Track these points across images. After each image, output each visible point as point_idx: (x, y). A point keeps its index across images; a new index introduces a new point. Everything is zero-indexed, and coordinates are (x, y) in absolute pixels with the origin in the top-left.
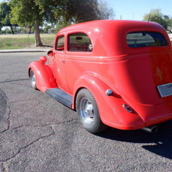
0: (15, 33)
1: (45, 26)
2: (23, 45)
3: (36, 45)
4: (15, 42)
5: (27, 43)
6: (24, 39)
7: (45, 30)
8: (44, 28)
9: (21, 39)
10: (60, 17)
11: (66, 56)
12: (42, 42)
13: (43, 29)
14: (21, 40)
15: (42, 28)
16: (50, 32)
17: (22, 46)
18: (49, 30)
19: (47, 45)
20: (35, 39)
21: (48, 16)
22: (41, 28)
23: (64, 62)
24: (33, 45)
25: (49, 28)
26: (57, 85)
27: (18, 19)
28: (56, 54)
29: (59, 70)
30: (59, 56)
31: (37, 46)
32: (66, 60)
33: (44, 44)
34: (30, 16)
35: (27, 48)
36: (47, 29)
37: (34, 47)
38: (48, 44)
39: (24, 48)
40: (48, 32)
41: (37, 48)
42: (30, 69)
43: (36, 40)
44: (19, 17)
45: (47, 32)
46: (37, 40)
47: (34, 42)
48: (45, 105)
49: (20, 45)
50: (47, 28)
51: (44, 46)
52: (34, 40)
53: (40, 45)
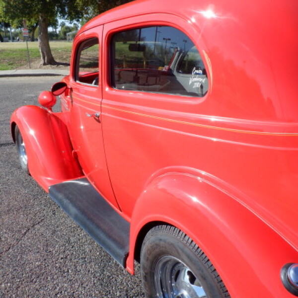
0: (5, 39)
1: (61, 27)
2: (17, 62)
3: (42, 62)
4: (3, 56)
5: (25, 58)
6: (19, 50)
7: (62, 35)
8: (60, 32)
9: (14, 51)
10: (87, 9)
11: (104, 101)
12: (53, 56)
13: (58, 32)
14: (14, 53)
15: (56, 31)
16: (70, 37)
17: (16, 65)
18: (69, 35)
19: (64, 62)
20: (40, 50)
21: (65, 6)
22: (54, 30)
23: (99, 121)
24: (36, 62)
25: (68, 30)
26: (81, 168)
27: (4, 11)
28: (74, 92)
29: (82, 127)
30: (83, 98)
31: (45, 64)
32: (103, 113)
33: (57, 61)
34: (27, 4)
35: (25, 68)
36: (65, 33)
37: (39, 67)
38: (67, 60)
39: (20, 69)
40: (68, 38)
41: (44, 69)
42: (14, 125)
43: (43, 53)
44: (6, 7)
45: (64, 39)
46: (45, 53)
47: (39, 57)
48: (48, 234)
49: (11, 62)
50: (65, 30)
51: (58, 64)
52: (39, 52)
53: (51, 61)
